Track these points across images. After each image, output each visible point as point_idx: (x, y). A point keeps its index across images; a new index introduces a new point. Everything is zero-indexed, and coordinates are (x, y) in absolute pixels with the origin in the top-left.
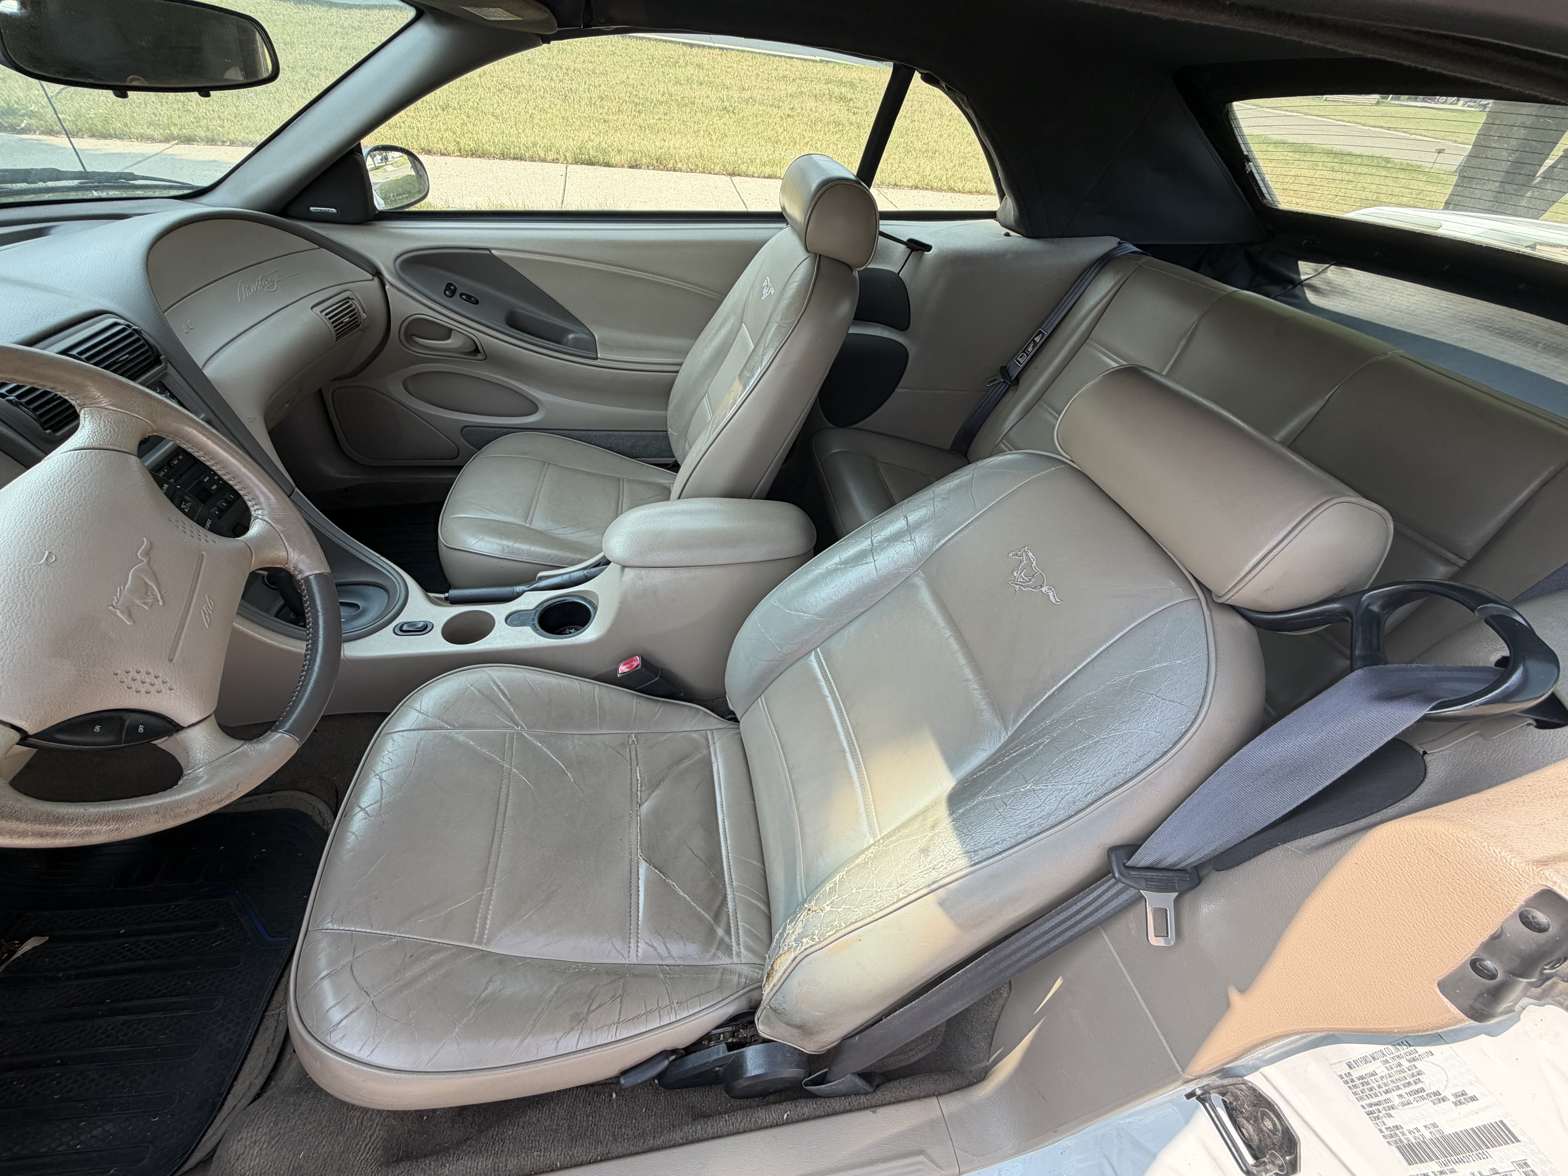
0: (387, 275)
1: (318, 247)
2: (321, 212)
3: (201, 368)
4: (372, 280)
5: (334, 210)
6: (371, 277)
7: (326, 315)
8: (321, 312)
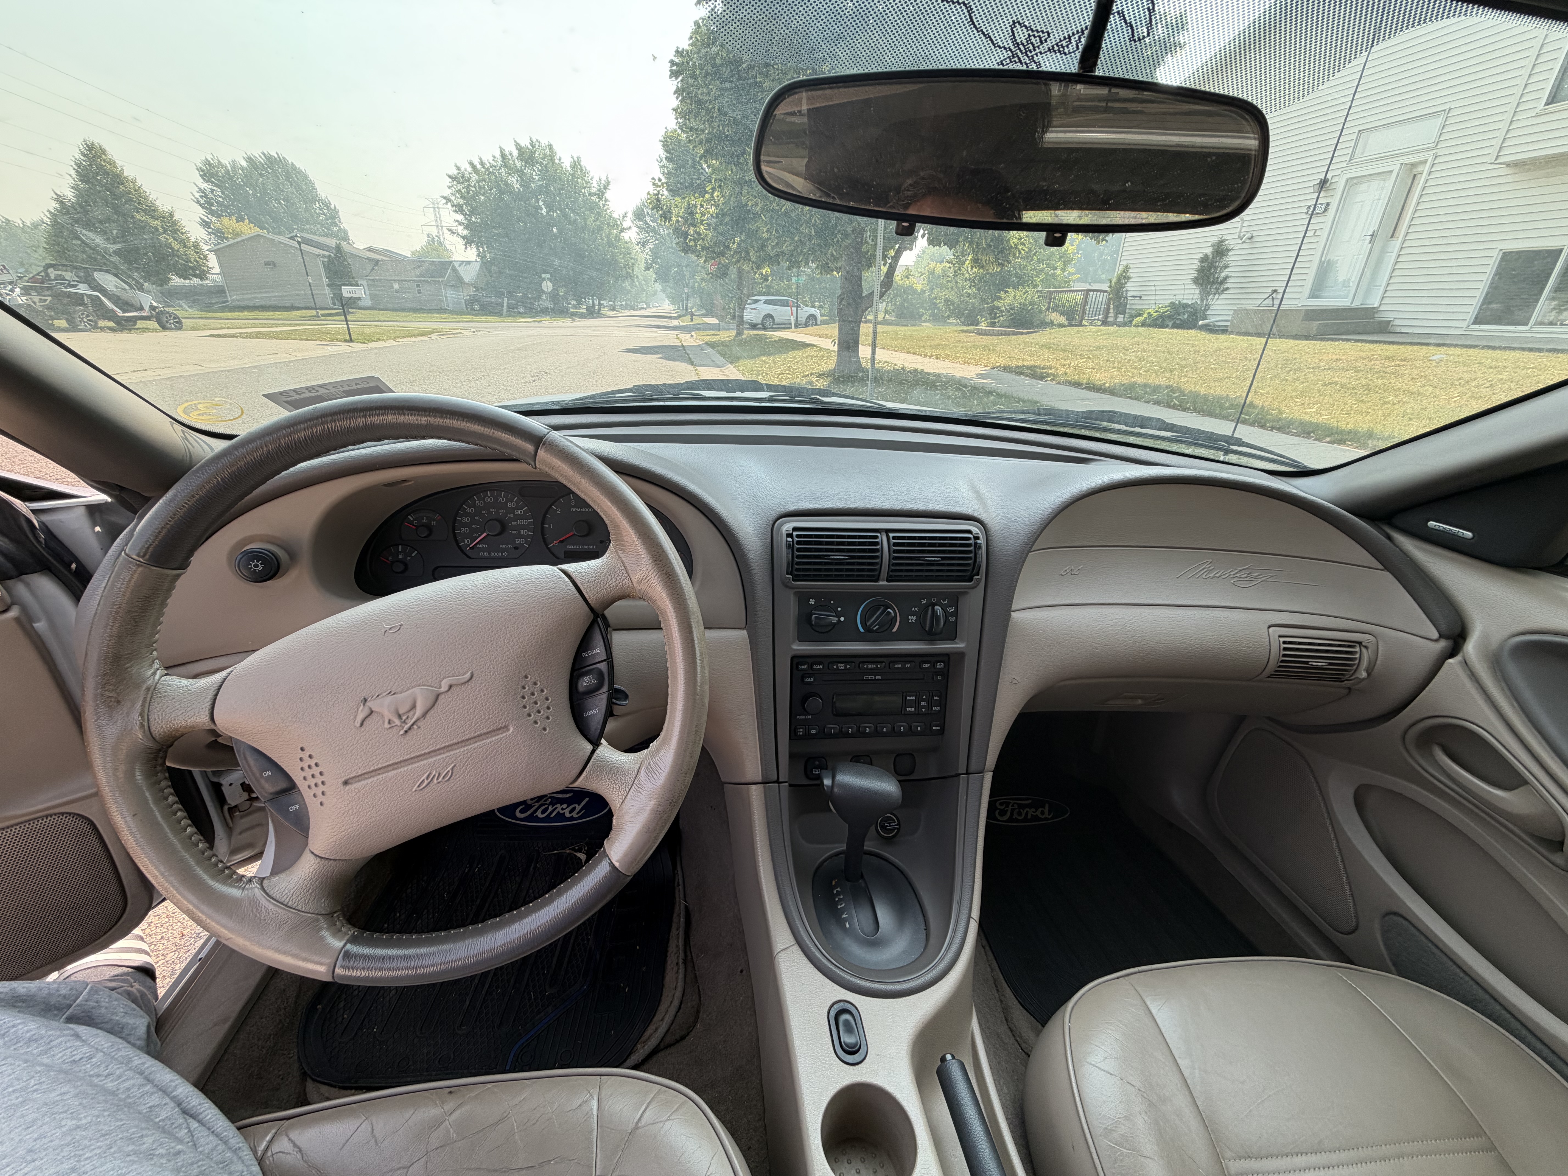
0: (1470, 647)
1: (1382, 567)
2: (1444, 532)
3: (1013, 609)
4: (1436, 640)
5: (1469, 534)
6: (1436, 635)
7: (1284, 642)
8: (1280, 636)
